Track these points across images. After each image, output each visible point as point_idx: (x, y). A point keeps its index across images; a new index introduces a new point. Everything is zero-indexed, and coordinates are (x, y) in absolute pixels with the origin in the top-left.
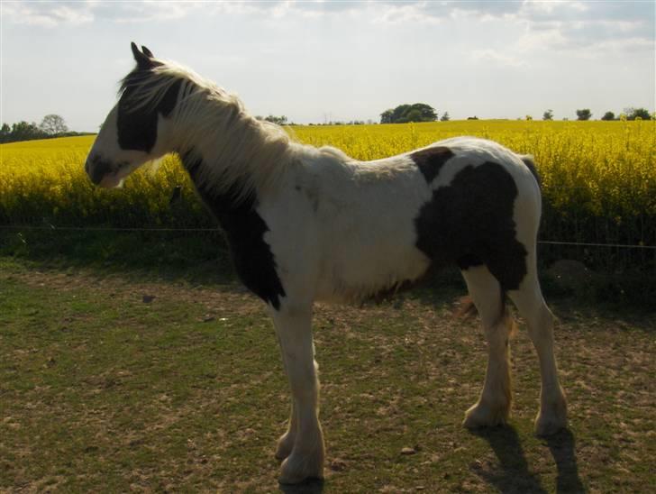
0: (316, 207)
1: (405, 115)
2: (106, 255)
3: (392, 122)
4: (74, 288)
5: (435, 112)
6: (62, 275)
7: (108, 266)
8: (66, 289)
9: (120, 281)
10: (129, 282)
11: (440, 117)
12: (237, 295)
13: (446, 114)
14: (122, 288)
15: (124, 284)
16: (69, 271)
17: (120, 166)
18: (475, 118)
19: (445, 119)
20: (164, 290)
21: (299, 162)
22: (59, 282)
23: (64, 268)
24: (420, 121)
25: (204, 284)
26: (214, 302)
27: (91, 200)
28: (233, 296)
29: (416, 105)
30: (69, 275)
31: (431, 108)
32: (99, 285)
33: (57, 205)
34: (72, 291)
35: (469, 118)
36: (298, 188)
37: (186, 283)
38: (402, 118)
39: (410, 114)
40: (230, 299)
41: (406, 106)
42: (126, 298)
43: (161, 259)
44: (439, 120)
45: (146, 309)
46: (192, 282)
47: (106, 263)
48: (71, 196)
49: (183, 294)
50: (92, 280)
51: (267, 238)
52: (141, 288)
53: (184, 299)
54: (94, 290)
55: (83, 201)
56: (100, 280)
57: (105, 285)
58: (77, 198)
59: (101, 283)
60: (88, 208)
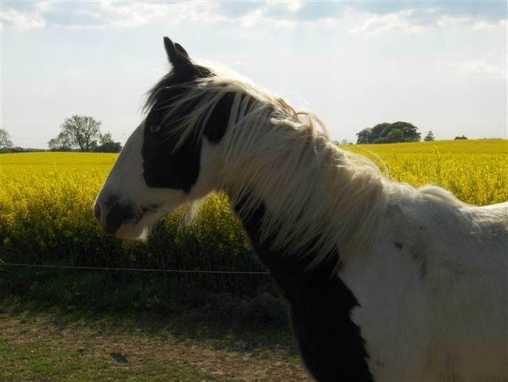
0: (423, 272)
1: (384, 135)
2: (69, 296)
3: (370, 143)
4: (32, 340)
5: (418, 131)
6: (15, 322)
7: (71, 311)
8: (20, 341)
9: (89, 332)
10: (100, 333)
11: (423, 136)
12: (235, 354)
13: (430, 133)
14: (91, 342)
15: (93, 336)
16: (23, 316)
17: (145, 210)
18: (464, 138)
19: (429, 138)
20: (145, 345)
21: (397, 208)
22: (12, 331)
23: (16, 312)
24: (402, 141)
25: (193, 338)
26: (207, 363)
27: (50, 230)
28: (230, 355)
29: (397, 123)
30: (24, 322)
31: (413, 127)
32: (62, 337)
33: (9, 236)
34: (29, 345)
35: (457, 138)
36: (399, 246)
37: (170, 336)
38: (380, 139)
39: (390, 133)
40: (227, 359)
41: (385, 125)
42: (98, 355)
43: (136, 305)
44: (422, 140)
45: (125, 372)
46: (177, 334)
47: (70, 308)
48: (26, 225)
49: (168, 351)
50: (52, 328)
51: (357, 316)
52: (116, 341)
53: (171, 359)
54: (55, 342)
55: (41, 231)
56: (62, 329)
57: (71, 336)
58: (33, 227)
59: (64, 333)
60: (47, 239)
